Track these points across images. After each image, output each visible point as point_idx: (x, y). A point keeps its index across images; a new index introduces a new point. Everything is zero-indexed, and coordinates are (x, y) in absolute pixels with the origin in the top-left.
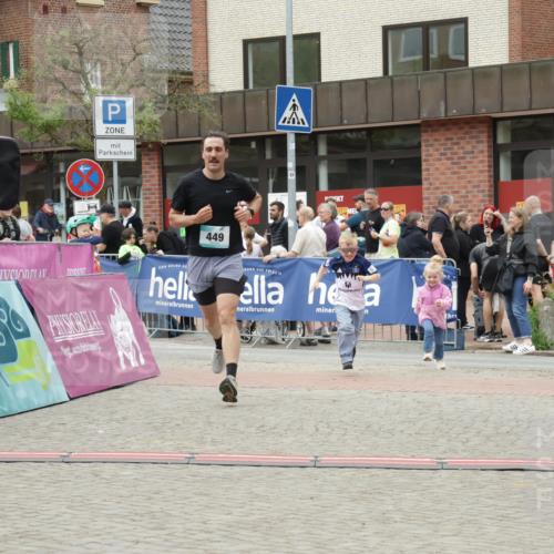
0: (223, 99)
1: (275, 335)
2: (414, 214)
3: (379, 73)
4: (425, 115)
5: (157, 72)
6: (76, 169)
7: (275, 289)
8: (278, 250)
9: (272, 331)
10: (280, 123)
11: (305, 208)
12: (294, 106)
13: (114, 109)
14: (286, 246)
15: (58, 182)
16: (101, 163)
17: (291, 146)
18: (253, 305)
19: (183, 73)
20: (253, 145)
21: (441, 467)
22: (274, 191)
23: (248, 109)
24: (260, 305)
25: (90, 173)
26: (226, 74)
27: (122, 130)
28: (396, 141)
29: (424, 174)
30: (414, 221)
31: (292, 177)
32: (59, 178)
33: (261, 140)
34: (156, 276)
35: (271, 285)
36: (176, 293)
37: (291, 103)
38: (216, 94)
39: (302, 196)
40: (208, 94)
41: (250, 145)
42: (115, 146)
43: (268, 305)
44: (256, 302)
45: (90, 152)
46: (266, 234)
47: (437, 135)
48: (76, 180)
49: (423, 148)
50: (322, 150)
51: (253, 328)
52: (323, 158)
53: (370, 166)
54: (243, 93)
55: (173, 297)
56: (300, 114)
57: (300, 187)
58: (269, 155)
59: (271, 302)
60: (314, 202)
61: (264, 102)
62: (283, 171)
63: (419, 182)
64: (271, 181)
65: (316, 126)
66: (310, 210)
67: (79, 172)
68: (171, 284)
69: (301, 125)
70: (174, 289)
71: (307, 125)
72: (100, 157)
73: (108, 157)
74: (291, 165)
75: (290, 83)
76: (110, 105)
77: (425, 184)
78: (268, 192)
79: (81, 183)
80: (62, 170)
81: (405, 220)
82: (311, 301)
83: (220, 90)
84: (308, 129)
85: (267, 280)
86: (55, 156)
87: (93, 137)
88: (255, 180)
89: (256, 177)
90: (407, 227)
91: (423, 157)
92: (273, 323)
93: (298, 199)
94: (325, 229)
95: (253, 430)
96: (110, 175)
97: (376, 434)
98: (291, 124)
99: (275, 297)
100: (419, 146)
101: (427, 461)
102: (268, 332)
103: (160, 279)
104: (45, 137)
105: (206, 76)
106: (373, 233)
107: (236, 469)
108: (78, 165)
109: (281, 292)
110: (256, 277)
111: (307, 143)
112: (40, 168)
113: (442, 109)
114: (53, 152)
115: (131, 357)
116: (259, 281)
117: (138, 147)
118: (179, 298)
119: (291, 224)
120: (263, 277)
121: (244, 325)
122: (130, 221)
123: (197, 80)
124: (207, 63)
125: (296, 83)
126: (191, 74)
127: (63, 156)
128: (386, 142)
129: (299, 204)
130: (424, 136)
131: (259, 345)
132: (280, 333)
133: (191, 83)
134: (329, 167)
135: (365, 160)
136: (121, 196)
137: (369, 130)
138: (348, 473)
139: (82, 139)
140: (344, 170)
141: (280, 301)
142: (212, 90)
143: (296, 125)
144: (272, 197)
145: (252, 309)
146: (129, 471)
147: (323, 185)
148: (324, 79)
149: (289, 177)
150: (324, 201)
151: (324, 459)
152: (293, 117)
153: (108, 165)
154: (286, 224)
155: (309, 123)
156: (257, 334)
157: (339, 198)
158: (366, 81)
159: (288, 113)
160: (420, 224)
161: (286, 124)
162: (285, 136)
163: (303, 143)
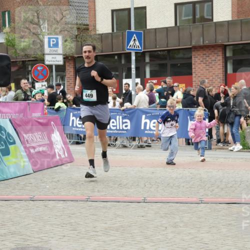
0: (102, 37)
1: (126, 143)
2: (189, 88)
3: (173, 25)
4: (193, 43)
5: (73, 24)
7: (126, 122)
8: (127, 105)
9: (125, 141)
10: (128, 47)
11: (139, 86)
12: (135, 40)
13: (53, 41)
14: (131, 103)
15: (28, 74)
16: (48, 66)
17: (133, 58)
18: (116, 129)
19: (84, 25)
20: (116, 57)
21: (202, 202)
22: (126, 78)
23: (114, 41)
24: (120, 130)
25: (43, 70)
26: (104, 25)
27: (57, 51)
28: (181, 55)
29: (193, 70)
32: (29, 72)
33: (120, 55)
35: (124, 121)
37: (133, 39)
38: (99, 34)
39: (138, 80)
40: (96, 34)
41: (114, 57)
42: (54, 58)
43: (123, 130)
44: (118, 128)
45: (43, 61)
46: (122, 97)
47: (199, 53)
48: (36, 73)
49: (193, 59)
50: (147, 60)
51: (116, 140)
52: (147, 63)
53: (169, 67)
54: (111, 34)
56: (137, 43)
57: (137, 77)
58: (123, 62)
59: (125, 128)
60: (143, 83)
61: (121, 38)
62: (130, 69)
63: (191, 74)
64: (124, 74)
65: (144, 49)
67: (38, 70)
69: (138, 48)
71: (140, 48)
72: (47, 63)
73: (51, 63)
74: (133, 66)
75: (133, 29)
76: (51, 39)
77: (194, 75)
78: (123, 78)
79: (38, 75)
80: (30, 69)
81: (185, 91)
82: (142, 128)
83: (101, 33)
84: (141, 50)
85: (123, 118)
86: (27, 62)
87: (44, 54)
88: (117, 73)
89: (117, 72)
90: (186, 94)
91: (193, 63)
92: (125, 137)
93: (136, 82)
95: (116, 186)
96: (52, 71)
97: (172, 188)
98: (133, 48)
99: (126, 126)
100: (191, 58)
102: (123, 142)
105: (95, 26)
107: (109, 203)
108: (37, 67)
109: (129, 124)
110: (118, 117)
111: (140, 56)
112: (20, 68)
113: (202, 41)
114: (25, 61)
116: (119, 119)
117: (64, 58)
119: (133, 93)
120: (121, 117)
121: (112, 139)
122: (61, 92)
123: (91, 28)
124: (95, 21)
125: (135, 29)
126: (88, 25)
127: (30, 63)
128: (176, 56)
129: (137, 84)
130: (193, 53)
131: (119, 148)
132: (128, 142)
133: (88, 29)
134: (150, 67)
135: (166, 64)
136: (56, 81)
137: (168, 51)
139: (39, 55)
140: (157, 68)
141: (129, 128)
142: (98, 32)
143: (135, 48)
144: (125, 81)
145: (116, 132)
146: (60, 204)
147: (148, 76)
148: (148, 27)
149: (132, 72)
151: (149, 199)
152: (134, 45)
153: (50, 67)
154: (131, 93)
156: (118, 143)
157: (155, 81)
158: (167, 28)
159: (132, 43)
160: (192, 93)
161: (131, 48)
162: (130, 53)
163: (139, 56)
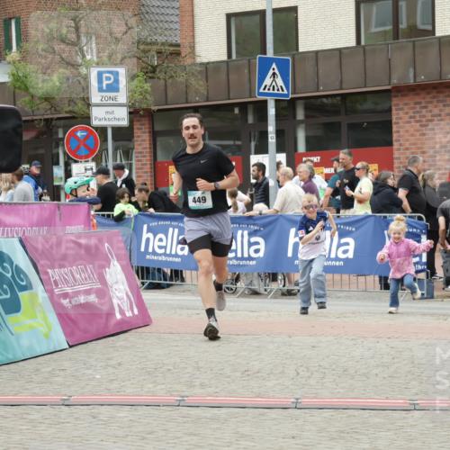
0: (209, 69)
1: (258, 285)
2: (385, 173)
3: (353, 43)
4: (395, 81)
5: (147, 44)
6: (73, 134)
7: (257, 243)
8: (260, 207)
9: (255, 282)
10: (261, 90)
11: (285, 168)
12: (274, 74)
13: (108, 79)
14: (267, 204)
15: (57, 146)
16: (97, 128)
17: (272, 111)
18: (236, 258)
19: (171, 45)
20: (237, 111)
21: (415, 408)
22: (256, 153)
23: (232, 77)
24: (242, 258)
25: (86, 138)
26: (211, 46)
27: (115, 99)
28: (368, 105)
29: (395, 136)
30: (385, 179)
31: (272, 139)
32: (58, 142)
33: (243, 106)
34: (148, 232)
35: (253, 240)
36: (165, 247)
37: (271, 72)
38: (202, 64)
39: (282, 157)
40: (195, 64)
41: (233, 111)
42: (110, 112)
43: (250, 258)
44: (239, 255)
45: (87, 119)
46: (249, 192)
47: (406, 100)
48: (74, 144)
49: (394, 112)
50: (300, 115)
51: (237, 279)
52: (301, 122)
53: (344, 129)
54: (226, 63)
55: (162, 251)
56: (280, 81)
57: (280, 149)
58: (251, 120)
59: (253, 255)
60: (293, 163)
61: (246, 71)
62: (264, 134)
63: (390, 144)
64: (253, 144)
65: (294, 92)
66: (289, 170)
67: (76, 137)
68: (161, 240)
69: (281, 92)
70: (163, 244)
71: (286, 92)
72: (95, 123)
73: (103, 123)
74: (271, 128)
75: (270, 53)
76: (105, 75)
77: (396, 145)
78: (250, 154)
79: (78, 148)
80: (61, 135)
81: (377, 179)
82: (290, 254)
83: (205, 61)
84: (287, 95)
85: (251, 235)
86: (54, 122)
87: (89, 105)
88: (238, 143)
89: (238, 140)
90: (379, 185)
91: (394, 121)
92: (256, 274)
93: (278, 160)
94: (303, 188)
95: (238, 374)
96: (105, 140)
97: (353, 378)
98: (271, 91)
99: (257, 251)
100: (390, 110)
101: (400, 402)
102: (251, 283)
103: (150, 235)
104: (45, 105)
105: (193, 47)
106: (348, 191)
107: (223, 410)
108: (75, 131)
109: (262, 247)
110: (240, 232)
111: (286, 108)
112: (40, 134)
113: (411, 75)
114: (52, 119)
115: (126, 307)
116: (242, 236)
117: (130, 113)
118: (168, 252)
119: (272, 183)
120: (246, 233)
121: (229, 277)
122: (124, 182)
123: (184, 51)
124: (193, 36)
125: (275, 53)
126: (178, 45)
127: (62, 122)
128: (359, 107)
129: (279, 164)
130: (395, 101)
131: (243, 295)
132: (262, 284)
133: (178, 54)
134: (306, 130)
135: (339, 124)
136: (115, 159)
137: (344, 96)
138: (327, 413)
139: (79, 107)
140: (319, 133)
141: (261, 254)
142: (199, 60)
143: (276, 91)
144: (254, 159)
145: (235, 262)
146: (124, 413)
147: (301, 148)
148: (301, 49)
149: (270, 140)
150: (302, 162)
151: (305, 401)
152: (273, 85)
153: (102, 131)
154: (268, 184)
155: (288, 91)
156: (241, 285)
157: (316, 159)
158: (340, 50)
159: (268, 81)
160: (390, 182)
161: (266, 91)
162: (266, 102)
163: (283, 108)
